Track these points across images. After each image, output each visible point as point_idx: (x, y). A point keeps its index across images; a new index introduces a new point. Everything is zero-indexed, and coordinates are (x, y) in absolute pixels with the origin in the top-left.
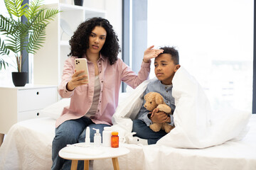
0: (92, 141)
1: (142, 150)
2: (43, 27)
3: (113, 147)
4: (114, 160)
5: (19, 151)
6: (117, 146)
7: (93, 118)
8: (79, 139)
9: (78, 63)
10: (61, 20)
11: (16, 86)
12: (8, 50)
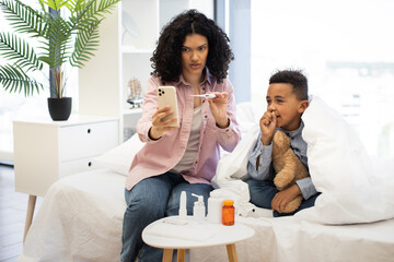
0: (190, 213)
1: (271, 228)
2: (95, 24)
3: (225, 224)
4: (230, 247)
5: (64, 225)
6: (232, 223)
7: (186, 173)
8: (168, 210)
9: (161, 93)
10: (124, 13)
11: (54, 119)
12: (40, 62)
